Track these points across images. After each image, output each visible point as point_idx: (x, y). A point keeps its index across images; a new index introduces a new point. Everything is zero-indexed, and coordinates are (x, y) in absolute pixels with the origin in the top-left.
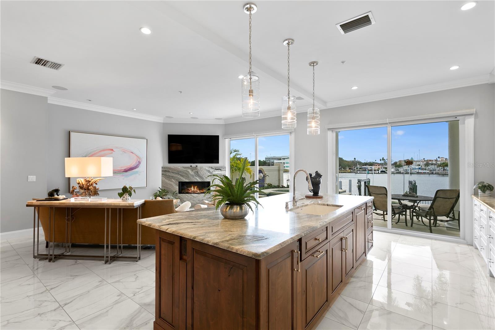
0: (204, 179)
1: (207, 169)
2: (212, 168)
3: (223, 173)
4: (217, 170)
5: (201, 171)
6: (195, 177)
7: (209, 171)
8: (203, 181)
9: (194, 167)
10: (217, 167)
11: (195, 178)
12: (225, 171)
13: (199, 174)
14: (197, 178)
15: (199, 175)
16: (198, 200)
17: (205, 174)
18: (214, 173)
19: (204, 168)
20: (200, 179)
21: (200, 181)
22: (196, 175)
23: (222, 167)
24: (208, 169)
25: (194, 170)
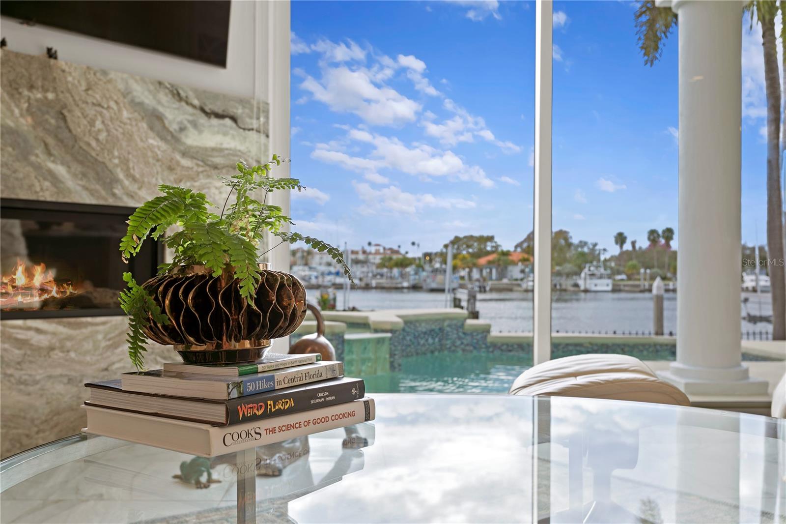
0: (116, 180)
1: (141, 93)
2: (177, 95)
3: (254, 151)
4: (215, 121)
5: (91, 112)
6: (39, 156)
7: (155, 119)
8: (111, 202)
9: (29, 59)
10: (216, 96)
11: (38, 167)
12: (263, 137)
13: (78, 131)
14: (60, 170)
15: (75, 139)
16: (70, 381)
17: (130, 137)
18: (192, 139)
19: (121, 86)
20: (84, 175)
21: (87, 199)
22: (51, 141)
23: (244, 102)
24: (148, 100)
25: (31, 87)
